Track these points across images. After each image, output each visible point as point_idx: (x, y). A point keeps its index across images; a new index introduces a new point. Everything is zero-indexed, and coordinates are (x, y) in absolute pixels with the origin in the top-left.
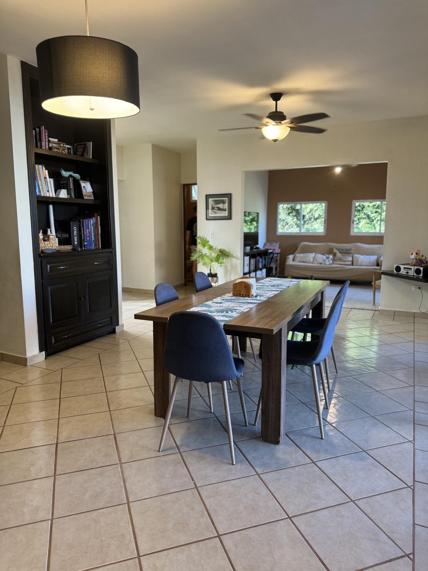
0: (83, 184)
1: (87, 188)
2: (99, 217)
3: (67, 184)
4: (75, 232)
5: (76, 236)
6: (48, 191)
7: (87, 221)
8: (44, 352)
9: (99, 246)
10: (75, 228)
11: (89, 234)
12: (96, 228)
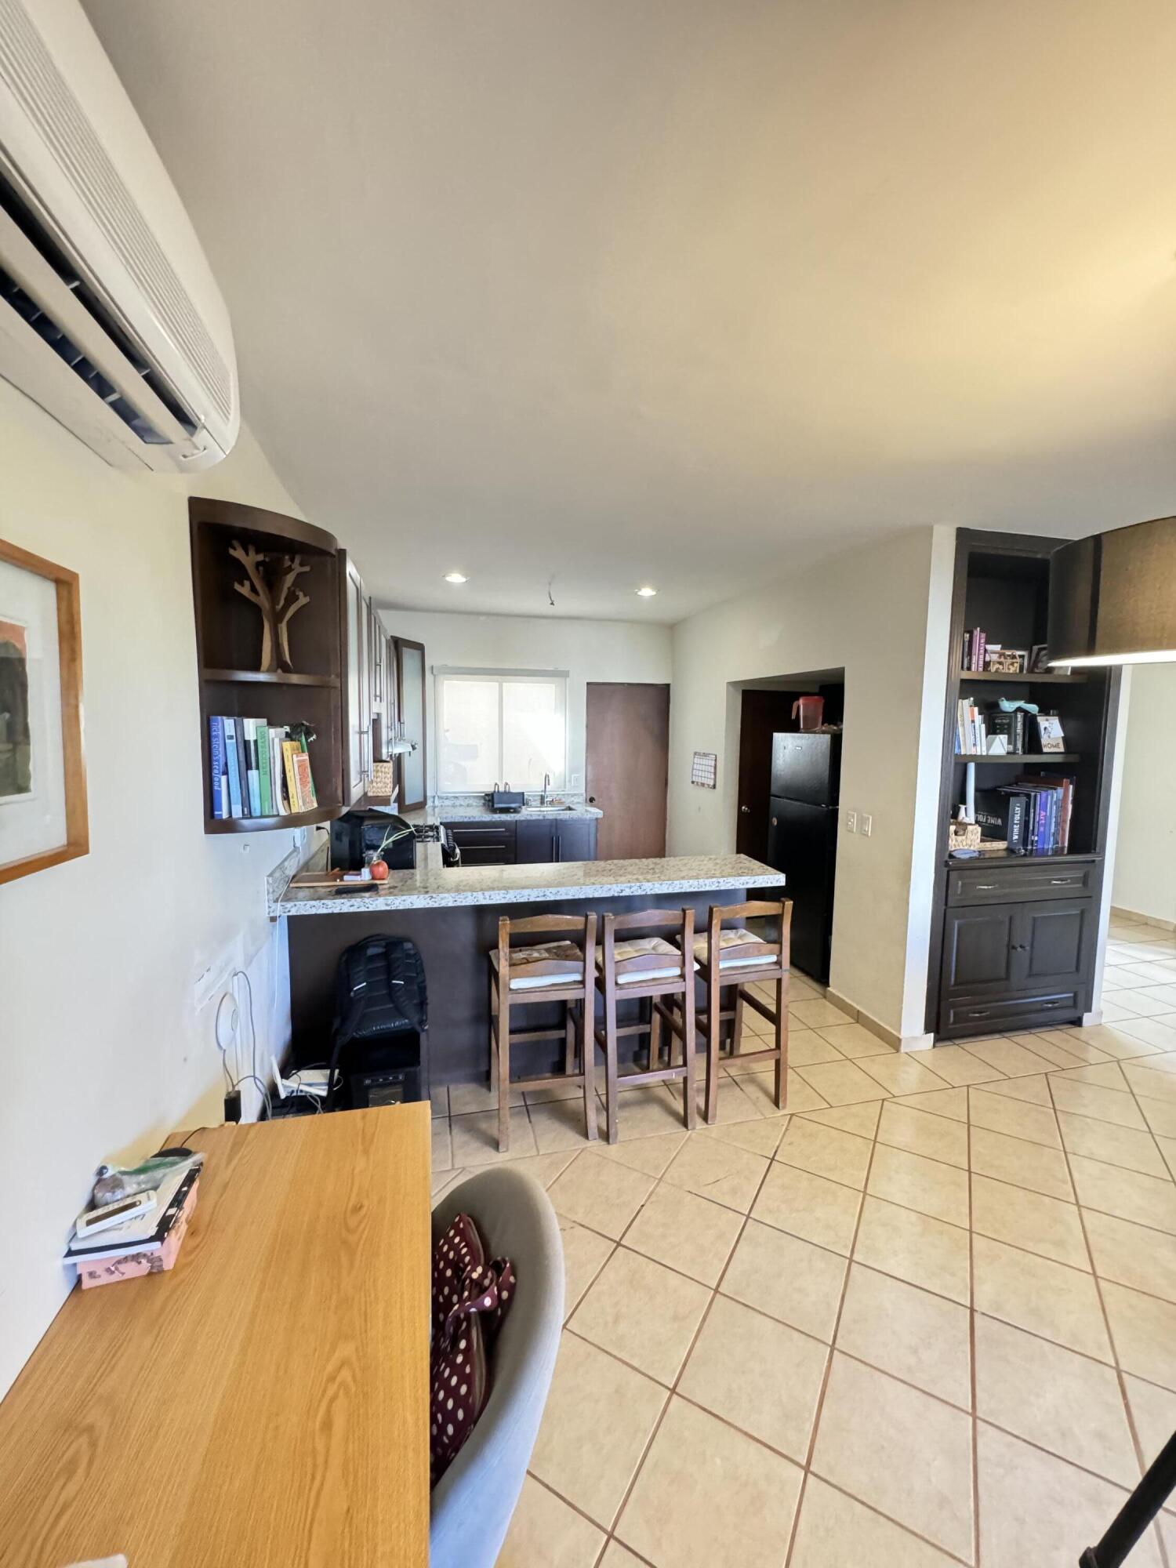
0: (1043, 722)
1: (1052, 731)
2: (1071, 787)
3: (1009, 725)
4: (1017, 818)
5: (1017, 824)
6: (975, 745)
7: (1044, 794)
8: (932, 1035)
9: (1063, 843)
10: (1017, 809)
11: (1045, 820)
12: (1062, 807)
